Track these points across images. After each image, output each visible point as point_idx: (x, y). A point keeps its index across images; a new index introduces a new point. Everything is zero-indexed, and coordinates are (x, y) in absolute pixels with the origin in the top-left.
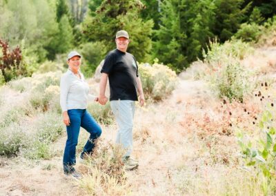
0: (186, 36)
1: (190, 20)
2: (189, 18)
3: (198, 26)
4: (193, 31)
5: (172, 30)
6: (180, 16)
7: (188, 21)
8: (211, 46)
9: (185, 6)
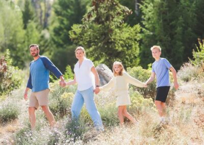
0: (170, 39)
1: (173, 23)
2: (171, 20)
3: (181, 28)
4: (176, 33)
5: (156, 33)
6: (163, 18)
7: (171, 24)
8: (201, 47)
9: (167, 9)
